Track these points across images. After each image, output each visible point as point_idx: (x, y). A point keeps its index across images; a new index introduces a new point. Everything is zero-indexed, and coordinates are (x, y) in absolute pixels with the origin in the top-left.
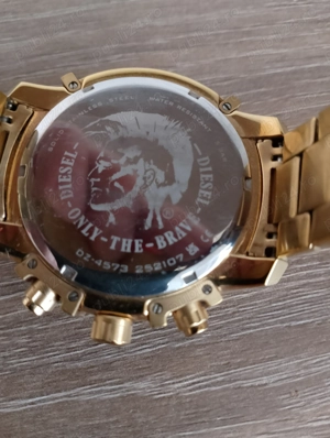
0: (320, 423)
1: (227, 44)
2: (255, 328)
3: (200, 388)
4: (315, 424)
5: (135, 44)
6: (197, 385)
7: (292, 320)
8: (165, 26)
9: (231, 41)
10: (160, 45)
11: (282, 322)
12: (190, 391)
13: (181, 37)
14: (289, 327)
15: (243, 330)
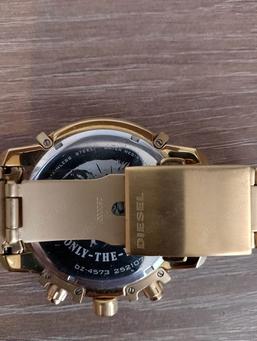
0: (234, 331)
1: (217, 64)
2: (205, 275)
3: (167, 307)
4: (231, 332)
5: (147, 56)
6: (165, 305)
7: (228, 271)
8: (172, 42)
9: (220, 61)
10: (167, 59)
11: (223, 272)
12: (161, 308)
13: (183, 53)
14: (226, 276)
15: (198, 275)
